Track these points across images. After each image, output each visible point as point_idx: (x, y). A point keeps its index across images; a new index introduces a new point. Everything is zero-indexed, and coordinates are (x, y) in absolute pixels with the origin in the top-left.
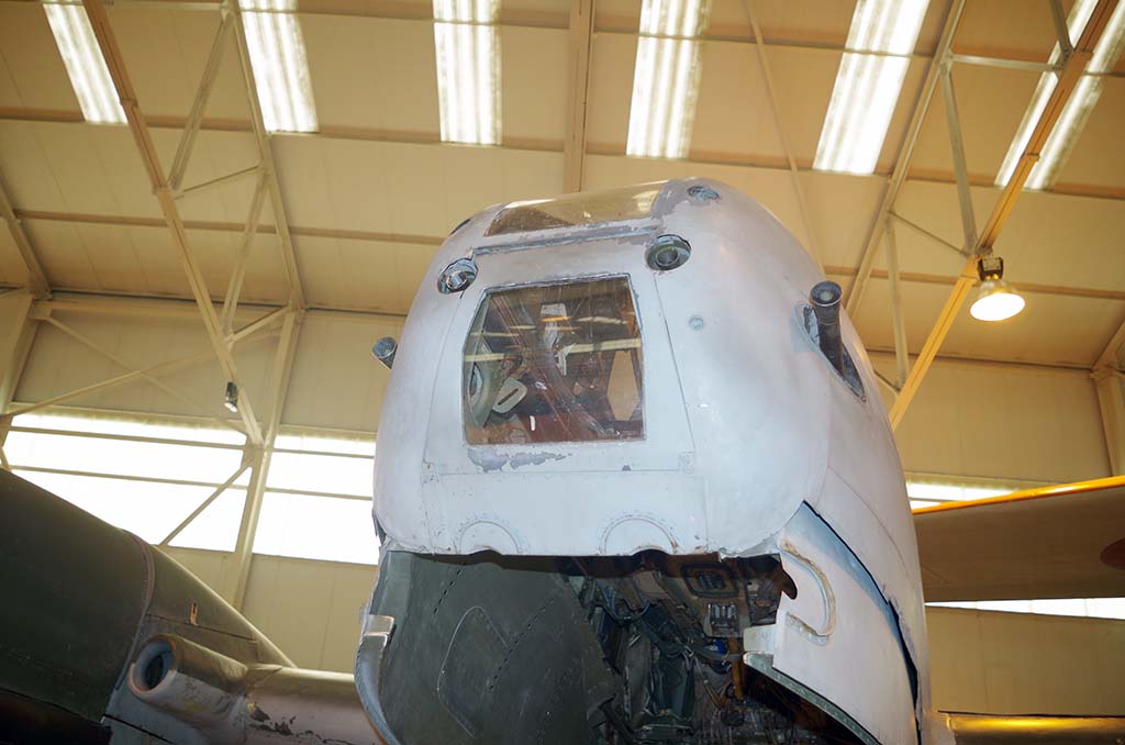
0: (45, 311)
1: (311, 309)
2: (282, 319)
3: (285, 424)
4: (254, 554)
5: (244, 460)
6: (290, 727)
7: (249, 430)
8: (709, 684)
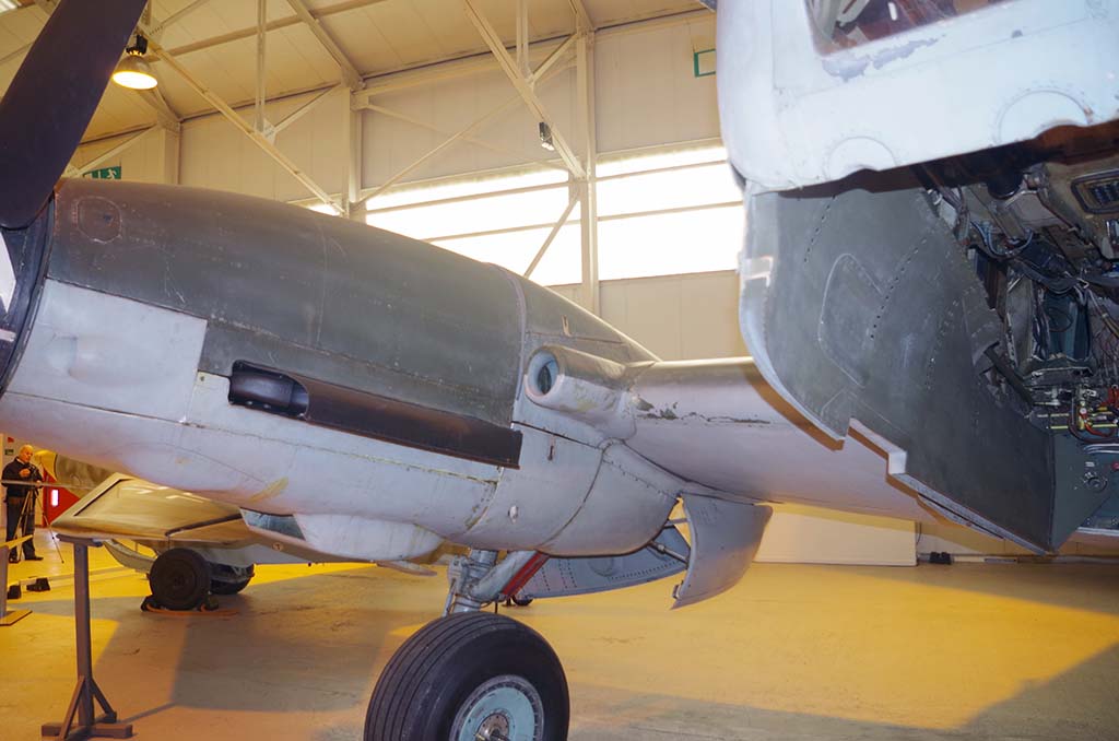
0: (363, 99)
1: (599, 29)
2: (573, 47)
3: (602, 151)
4: (600, 282)
5: (571, 196)
6: (674, 411)
7: (570, 166)
8: (1109, 317)
